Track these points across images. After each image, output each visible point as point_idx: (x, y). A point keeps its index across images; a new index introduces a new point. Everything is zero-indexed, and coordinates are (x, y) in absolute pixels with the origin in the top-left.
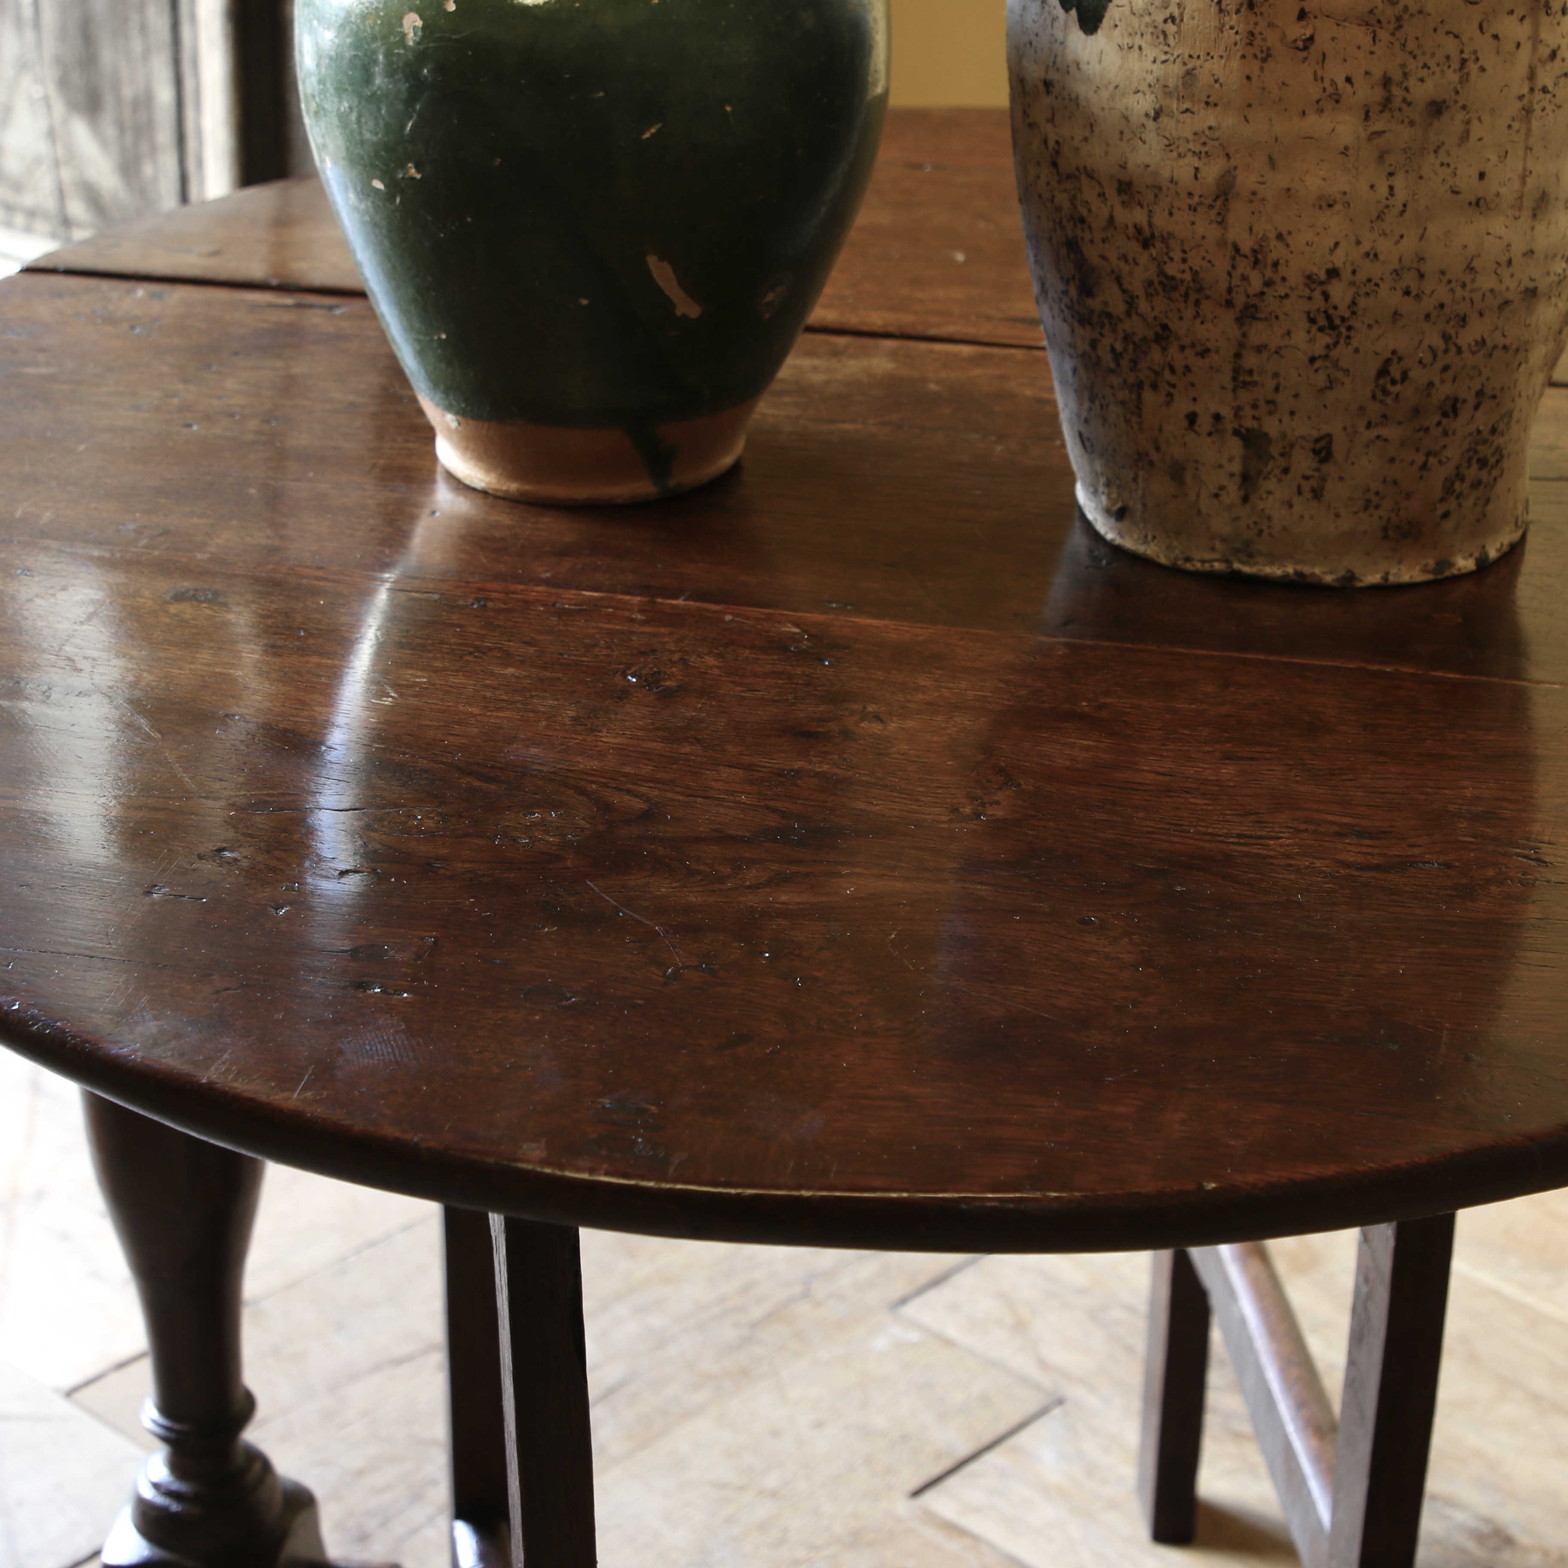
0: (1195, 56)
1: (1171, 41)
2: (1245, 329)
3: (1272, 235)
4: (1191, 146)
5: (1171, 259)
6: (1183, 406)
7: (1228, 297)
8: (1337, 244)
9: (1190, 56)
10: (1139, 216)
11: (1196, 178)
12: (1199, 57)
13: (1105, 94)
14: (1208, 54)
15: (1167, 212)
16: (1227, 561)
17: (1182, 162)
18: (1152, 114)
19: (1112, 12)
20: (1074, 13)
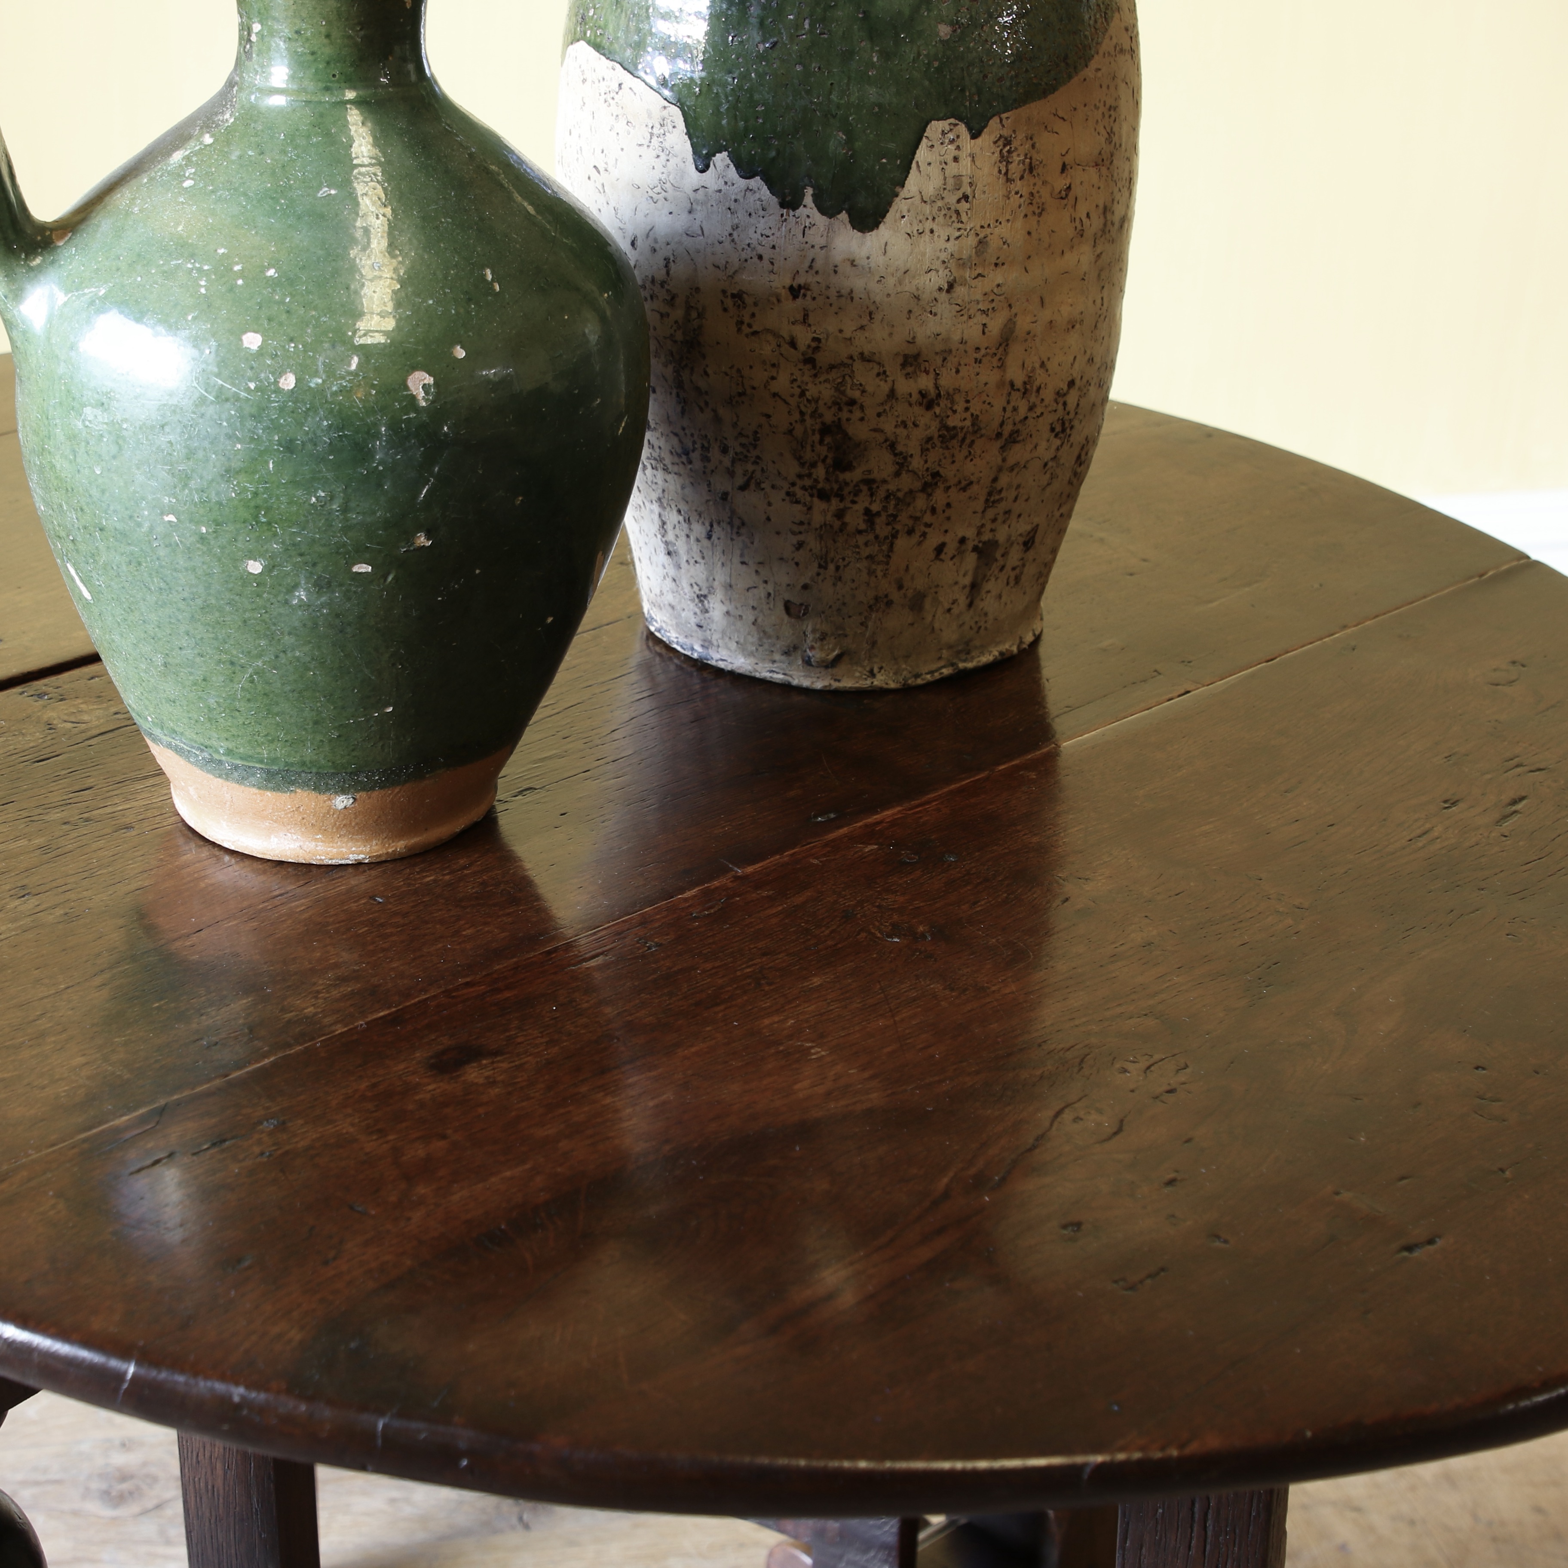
0: (986, 226)
1: (964, 218)
2: (1005, 454)
3: (1037, 365)
4: (981, 306)
5: (955, 412)
6: (934, 540)
7: (1000, 431)
8: (1075, 358)
9: (982, 227)
10: (925, 382)
11: (984, 333)
12: (989, 225)
13: (891, 281)
14: (997, 221)
15: (954, 370)
16: (952, 665)
17: (971, 322)
18: (946, 287)
19: (899, 205)
20: (844, 216)
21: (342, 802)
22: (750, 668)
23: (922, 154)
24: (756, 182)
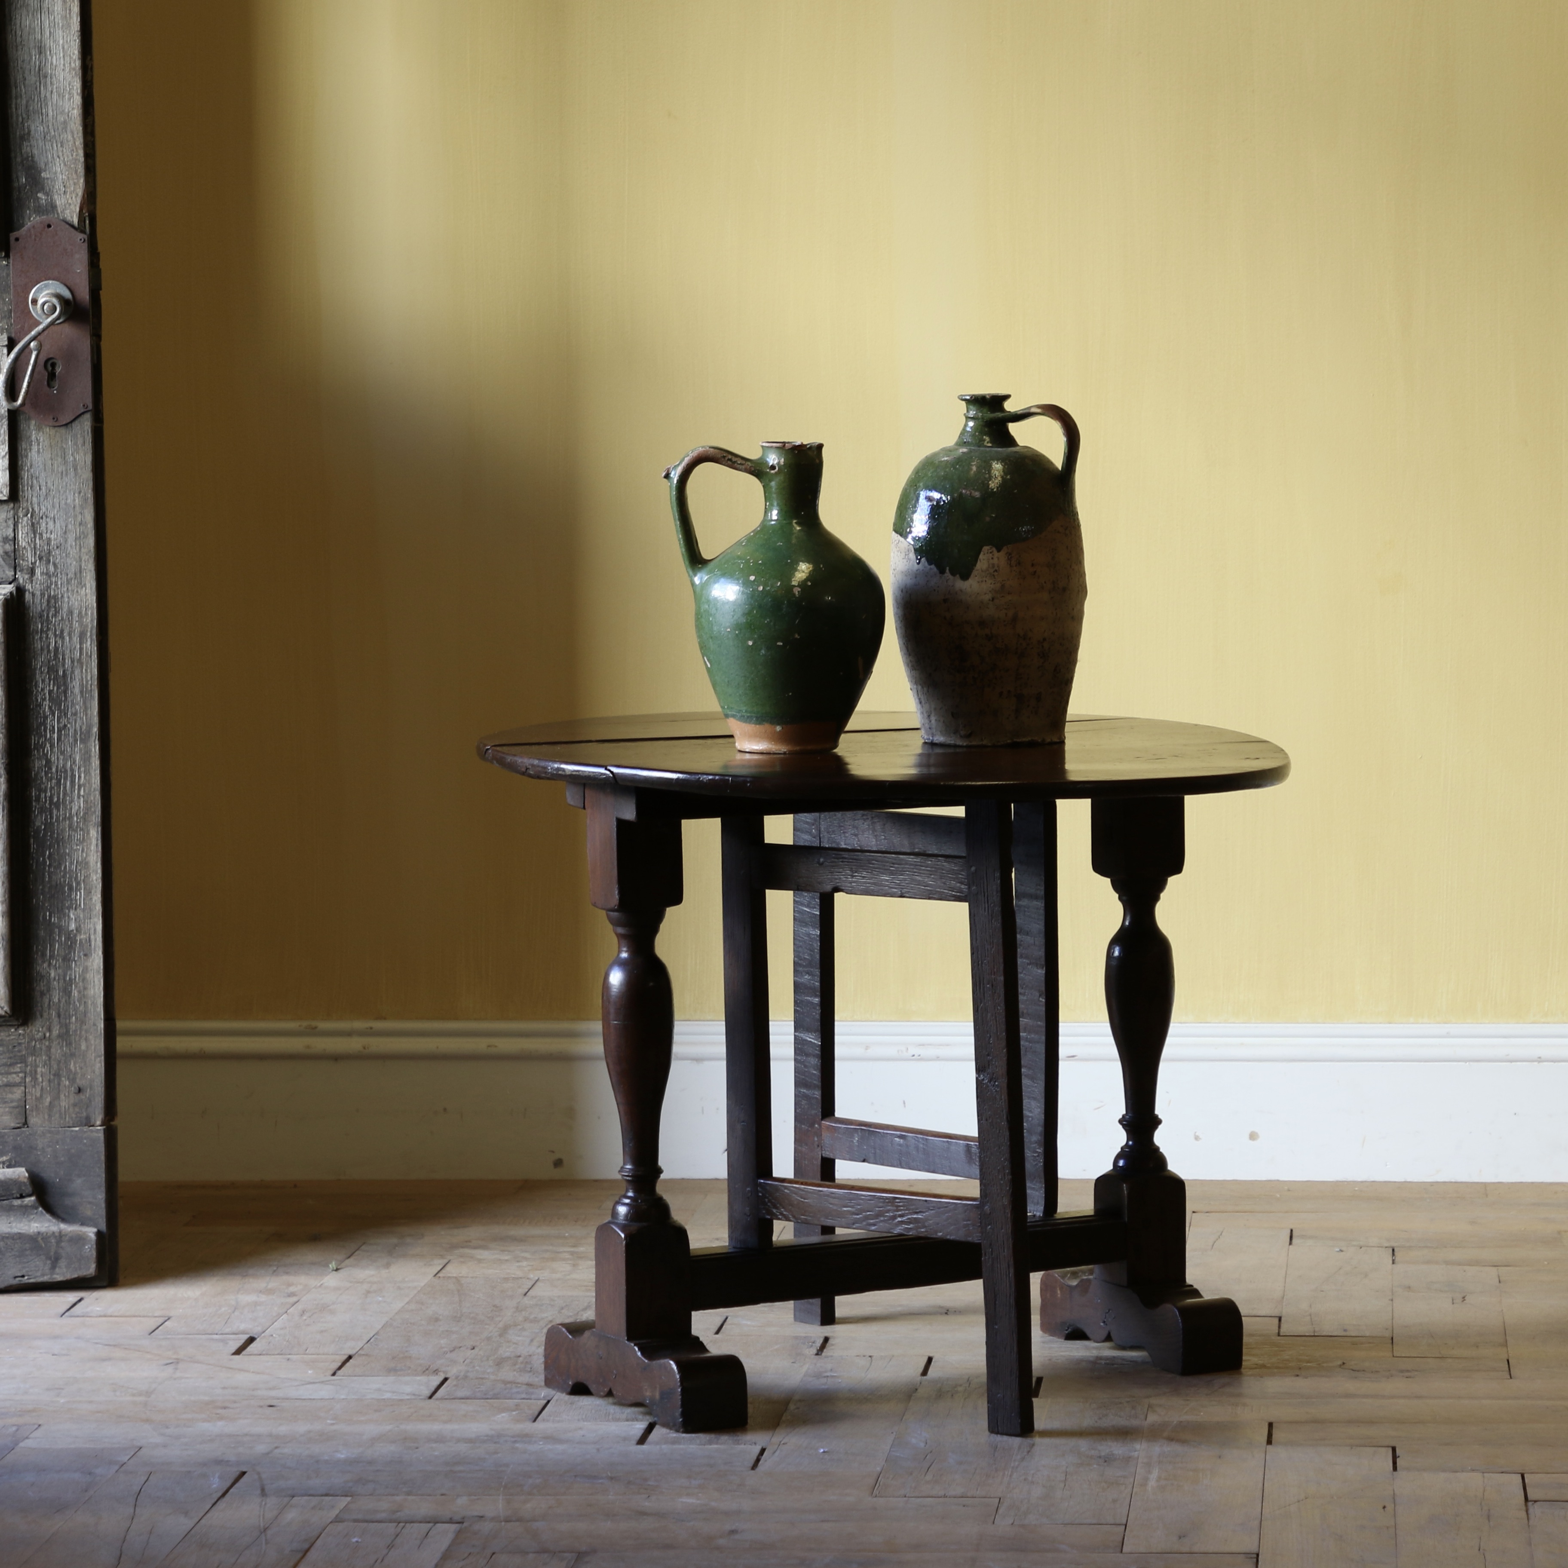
0: (1004, 580)
1: (996, 577)
2: (1020, 661)
3: (1028, 630)
4: (1004, 607)
5: (999, 643)
6: (998, 690)
7: (1016, 651)
8: (1045, 631)
9: (1002, 581)
10: (987, 631)
11: (1006, 616)
13: (973, 597)
14: (1008, 579)
15: (997, 628)
17: (1001, 612)
18: (991, 599)
19: (974, 573)
20: (958, 576)
21: (778, 728)
22: (944, 741)
23: (981, 556)
24: (933, 566)
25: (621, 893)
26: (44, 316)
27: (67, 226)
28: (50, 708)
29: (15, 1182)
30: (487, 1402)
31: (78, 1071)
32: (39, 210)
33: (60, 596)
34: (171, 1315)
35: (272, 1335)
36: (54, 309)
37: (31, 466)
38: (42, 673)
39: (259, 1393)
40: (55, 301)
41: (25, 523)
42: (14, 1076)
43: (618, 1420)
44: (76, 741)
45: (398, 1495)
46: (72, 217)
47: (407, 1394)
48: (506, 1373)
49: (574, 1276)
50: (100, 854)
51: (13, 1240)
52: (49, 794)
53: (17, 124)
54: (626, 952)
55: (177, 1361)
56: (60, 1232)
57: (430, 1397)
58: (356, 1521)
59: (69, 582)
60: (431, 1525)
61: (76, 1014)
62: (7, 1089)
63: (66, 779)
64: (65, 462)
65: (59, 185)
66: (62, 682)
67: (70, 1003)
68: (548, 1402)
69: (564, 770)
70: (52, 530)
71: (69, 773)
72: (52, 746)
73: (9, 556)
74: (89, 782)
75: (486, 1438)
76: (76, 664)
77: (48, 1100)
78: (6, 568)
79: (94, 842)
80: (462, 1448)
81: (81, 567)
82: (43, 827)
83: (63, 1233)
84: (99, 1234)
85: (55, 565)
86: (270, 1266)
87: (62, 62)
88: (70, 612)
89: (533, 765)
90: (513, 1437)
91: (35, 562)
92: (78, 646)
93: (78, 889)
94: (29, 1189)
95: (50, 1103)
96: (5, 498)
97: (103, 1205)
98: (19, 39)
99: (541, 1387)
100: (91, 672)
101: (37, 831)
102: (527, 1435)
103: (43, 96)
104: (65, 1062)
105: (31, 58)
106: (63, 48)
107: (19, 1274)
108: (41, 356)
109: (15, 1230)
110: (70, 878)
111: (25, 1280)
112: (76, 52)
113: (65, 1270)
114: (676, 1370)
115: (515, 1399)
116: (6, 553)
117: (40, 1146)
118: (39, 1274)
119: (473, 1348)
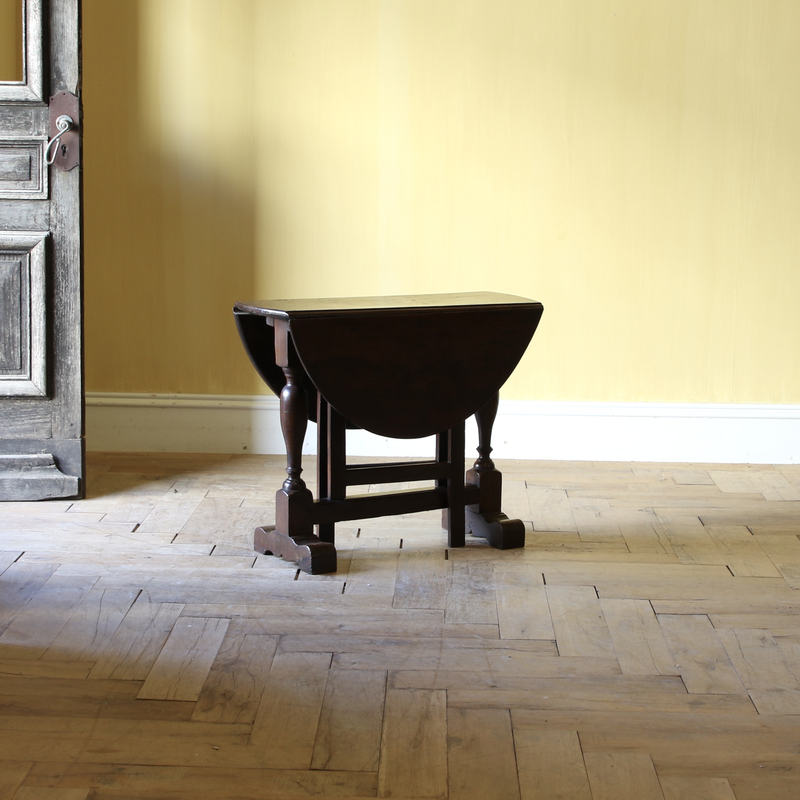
25: (289, 361)
26: (62, 129)
27: (71, 94)
28: (62, 279)
29: (47, 459)
30: (232, 558)
31: (71, 417)
32: (61, 88)
33: (66, 236)
34: (107, 513)
35: (146, 523)
36: (66, 126)
37: (56, 186)
38: (59, 265)
39: (144, 551)
40: (66, 123)
41: (53, 208)
42: (47, 419)
43: (285, 568)
44: (71, 292)
45: (204, 604)
46: (73, 91)
47: (201, 553)
48: (238, 544)
49: (257, 498)
50: (80, 335)
51: (47, 481)
52: (61, 312)
53: (53, 55)
54: (290, 384)
55: (111, 535)
56: (64, 479)
57: (210, 555)
58: (189, 616)
59: (69, 231)
60: (219, 619)
61: (70, 396)
62: (45, 424)
63: (67, 306)
64: (69, 185)
65: (68, 79)
66: (66, 269)
67: (68, 392)
68: (256, 558)
69: (268, 312)
70: (63, 210)
71: (69, 304)
72: (62, 294)
73: (47, 221)
74: (76, 307)
75: (235, 575)
76: (72, 262)
77: (60, 428)
78: (46, 225)
79: (78, 330)
80: (226, 580)
81: (74, 225)
82: (59, 324)
83: (66, 479)
84: (79, 479)
85: (64, 224)
86: (142, 491)
87: (71, 31)
88: (70, 243)
89: (255, 310)
90: (245, 575)
91: (57, 223)
92: (73, 255)
93: (72, 348)
94: (53, 462)
95: (61, 429)
96: (46, 199)
97: (81, 468)
98: (55, 23)
99: (253, 550)
100: (77, 265)
101: (57, 326)
102: (250, 575)
103: (63, 44)
104: (66, 414)
105: (59, 30)
106: (71, 26)
107: (49, 494)
108: (60, 144)
109: (48, 478)
110: (69, 344)
111: (52, 496)
112: (76, 28)
113: (66, 493)
114: (310, 551)
115: (243, 556)
116: (46, 219)
117: (57, 446)
118: (56, 494)
119: (224, 532)
